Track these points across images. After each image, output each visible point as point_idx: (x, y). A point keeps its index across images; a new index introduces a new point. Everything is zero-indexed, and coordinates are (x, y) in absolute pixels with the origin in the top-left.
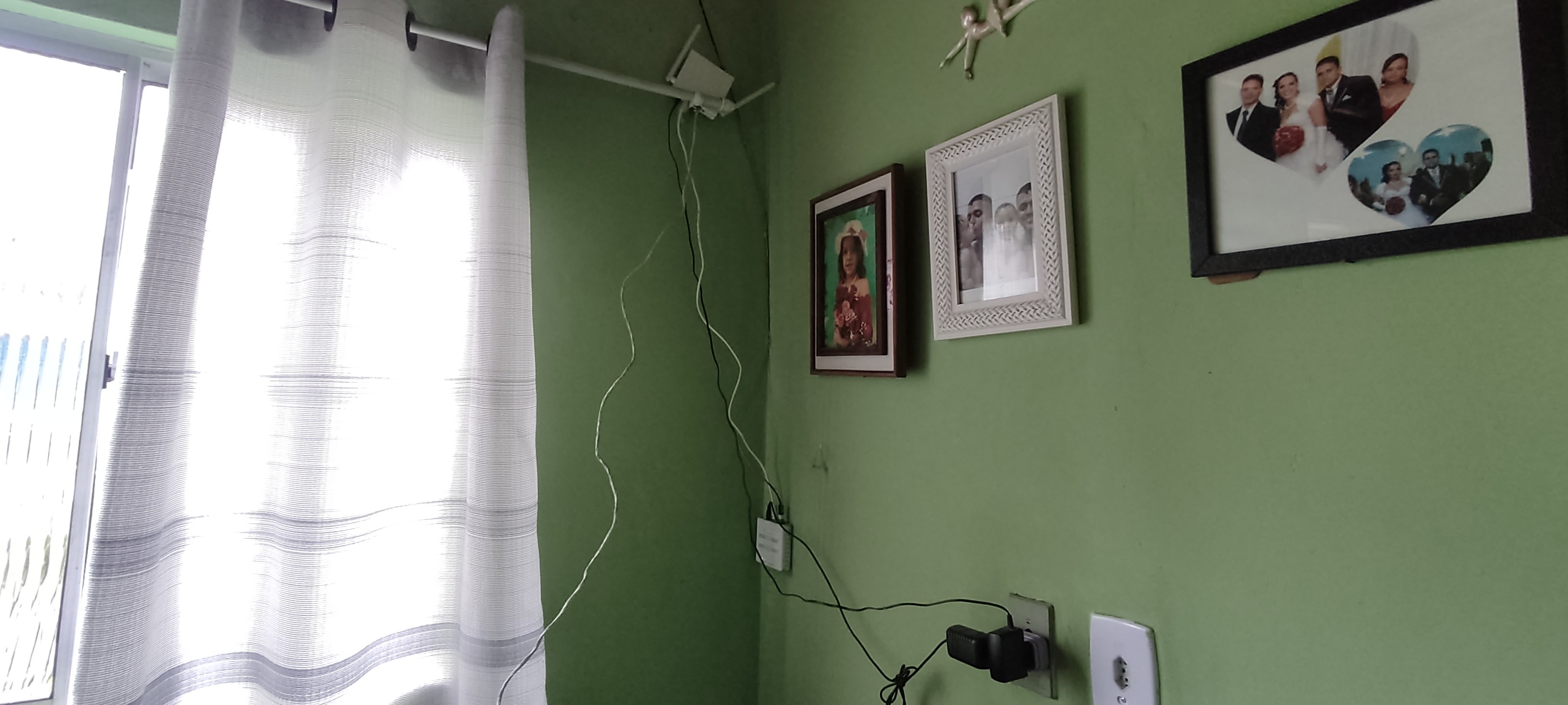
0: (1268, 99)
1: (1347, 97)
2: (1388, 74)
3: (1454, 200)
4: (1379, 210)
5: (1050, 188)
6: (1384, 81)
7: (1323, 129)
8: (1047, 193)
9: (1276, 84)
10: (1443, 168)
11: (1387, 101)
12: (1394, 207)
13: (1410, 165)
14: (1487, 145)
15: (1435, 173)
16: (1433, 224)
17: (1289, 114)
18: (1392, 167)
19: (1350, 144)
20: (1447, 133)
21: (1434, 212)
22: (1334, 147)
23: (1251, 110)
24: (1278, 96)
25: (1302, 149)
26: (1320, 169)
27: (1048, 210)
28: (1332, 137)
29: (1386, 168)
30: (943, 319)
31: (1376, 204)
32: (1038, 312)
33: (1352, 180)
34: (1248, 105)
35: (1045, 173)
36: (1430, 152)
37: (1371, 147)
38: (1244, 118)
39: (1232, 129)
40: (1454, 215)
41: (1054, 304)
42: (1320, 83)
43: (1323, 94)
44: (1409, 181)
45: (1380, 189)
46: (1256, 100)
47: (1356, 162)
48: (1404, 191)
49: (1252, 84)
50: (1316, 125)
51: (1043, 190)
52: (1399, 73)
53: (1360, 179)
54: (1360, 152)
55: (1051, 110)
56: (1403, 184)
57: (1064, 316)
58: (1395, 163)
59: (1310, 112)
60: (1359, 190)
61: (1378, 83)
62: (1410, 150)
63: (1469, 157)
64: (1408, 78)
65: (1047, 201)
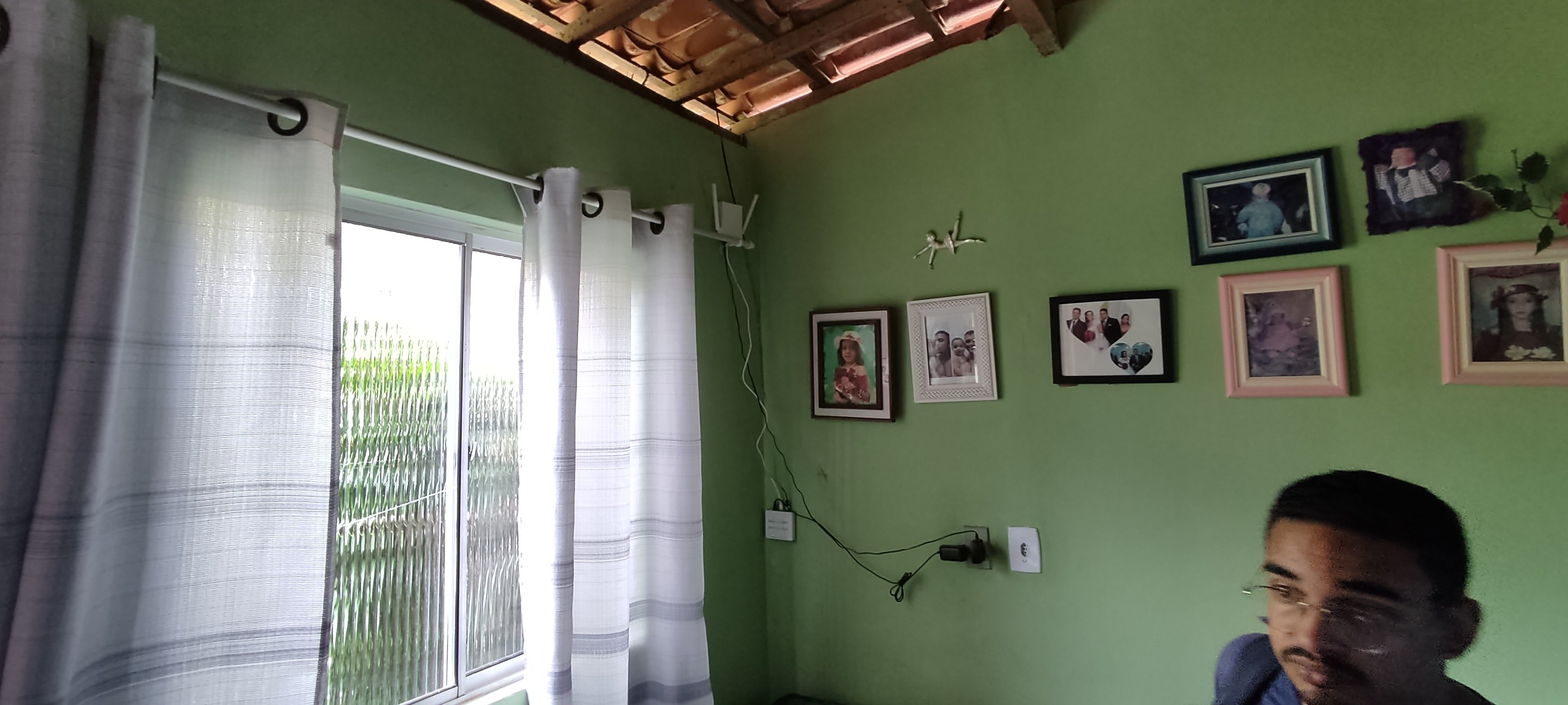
0: (1083, 320)
1: (1110, 325)
2: (1123, 320)
3: (1142, 367)
4: (1120, 367)
5: (985, 336)
6: (1122, 322)
7: (1102, 335)
8: (984, 338)
9: (1086, 314)
10: (1140, 356)
11: (1123, 329)
12: (1125, 367)
13: (1130, 353)
14: (1151, 351)
15: (1137, 357)
16: (1137, 374)
17: (1090, 326)
18: (1124, 353)
19: (1111, 343)
20: (1141, 344)
21: (1137, 370)
22: (1106, 342)
23: (1076, 321)
24: (1086, 318)
25: (1095, 340)
26: (1101, 349)
27: (984, 346)
28: (1105, 338)
29: (1122, 353)
30: (921, 392)
31: (1119, 365)
32: (980, 393)
33: (1112, 355)
34: (1075, 319)
35: (983, 329)
36: (1135, 350)
37: (1117, 345)
38: (1074, 324)
39: (1069, 326)
40: (1141, 372)
41: (988, 390)
42: (1101, 317)
43: (1102, 322)
44: (1129, 358)
45: (1120, 360)
46: (1078, 318)
47: (1113, 349)
48: (1128, 362)
49: (1077, 311)
50: (1100, 332)
51: (982, 336)
52: (1127, 321)
53: (1114, 355)
54: (1114, 345)
55: (985, 300)
56: (1127, 359)
57: (993, 396)
58: (1124, 351)
59: (1098, 327)
60: (1114, 359)
61: (1120, 322)
62: (1129, 348)
63: (1146, 353)
64: (1129, 322)
65: (984, 342)
